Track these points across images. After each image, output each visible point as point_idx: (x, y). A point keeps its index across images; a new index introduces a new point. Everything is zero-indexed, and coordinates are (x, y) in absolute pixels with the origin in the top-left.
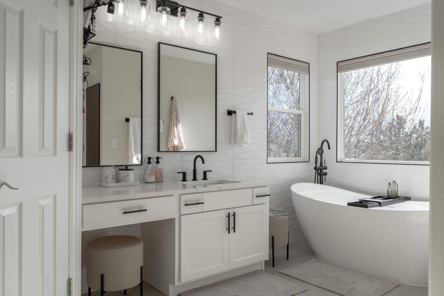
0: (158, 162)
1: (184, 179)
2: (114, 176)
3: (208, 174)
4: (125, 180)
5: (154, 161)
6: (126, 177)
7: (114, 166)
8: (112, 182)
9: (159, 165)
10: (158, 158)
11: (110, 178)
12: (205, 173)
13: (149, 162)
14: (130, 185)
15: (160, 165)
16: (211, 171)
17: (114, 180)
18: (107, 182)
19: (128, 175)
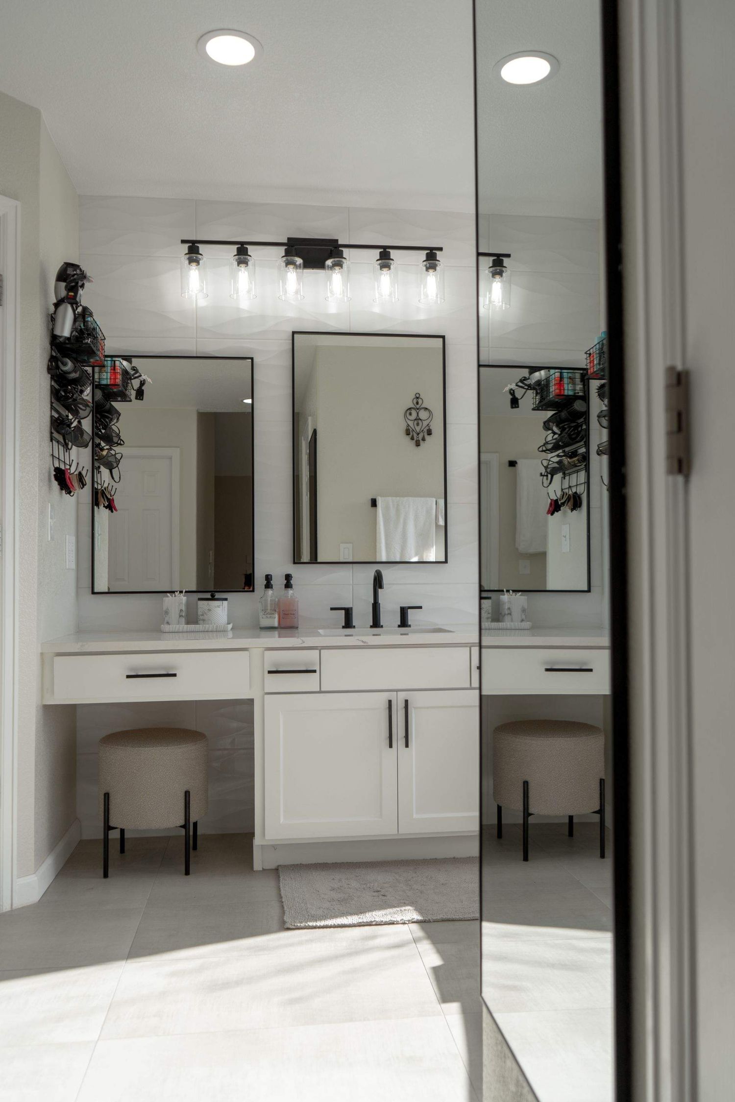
0: (288, 585)
1: (348, 623)
2: (181, 610)
3: (412, 615)
4: (204, 620)
5: (278, 581)
6: (205, 613)
7: (186, 592)
8: (179, 623)
9: (290, 592)
10: (288, 577)
11: (174, 614)
12: (404, 612)
13: (268, 586)
14: (210, 629)
15: (292, 592)
16: (420, 608)
17: (183, 620)
18: (168, 623)
19: (209, 610)
